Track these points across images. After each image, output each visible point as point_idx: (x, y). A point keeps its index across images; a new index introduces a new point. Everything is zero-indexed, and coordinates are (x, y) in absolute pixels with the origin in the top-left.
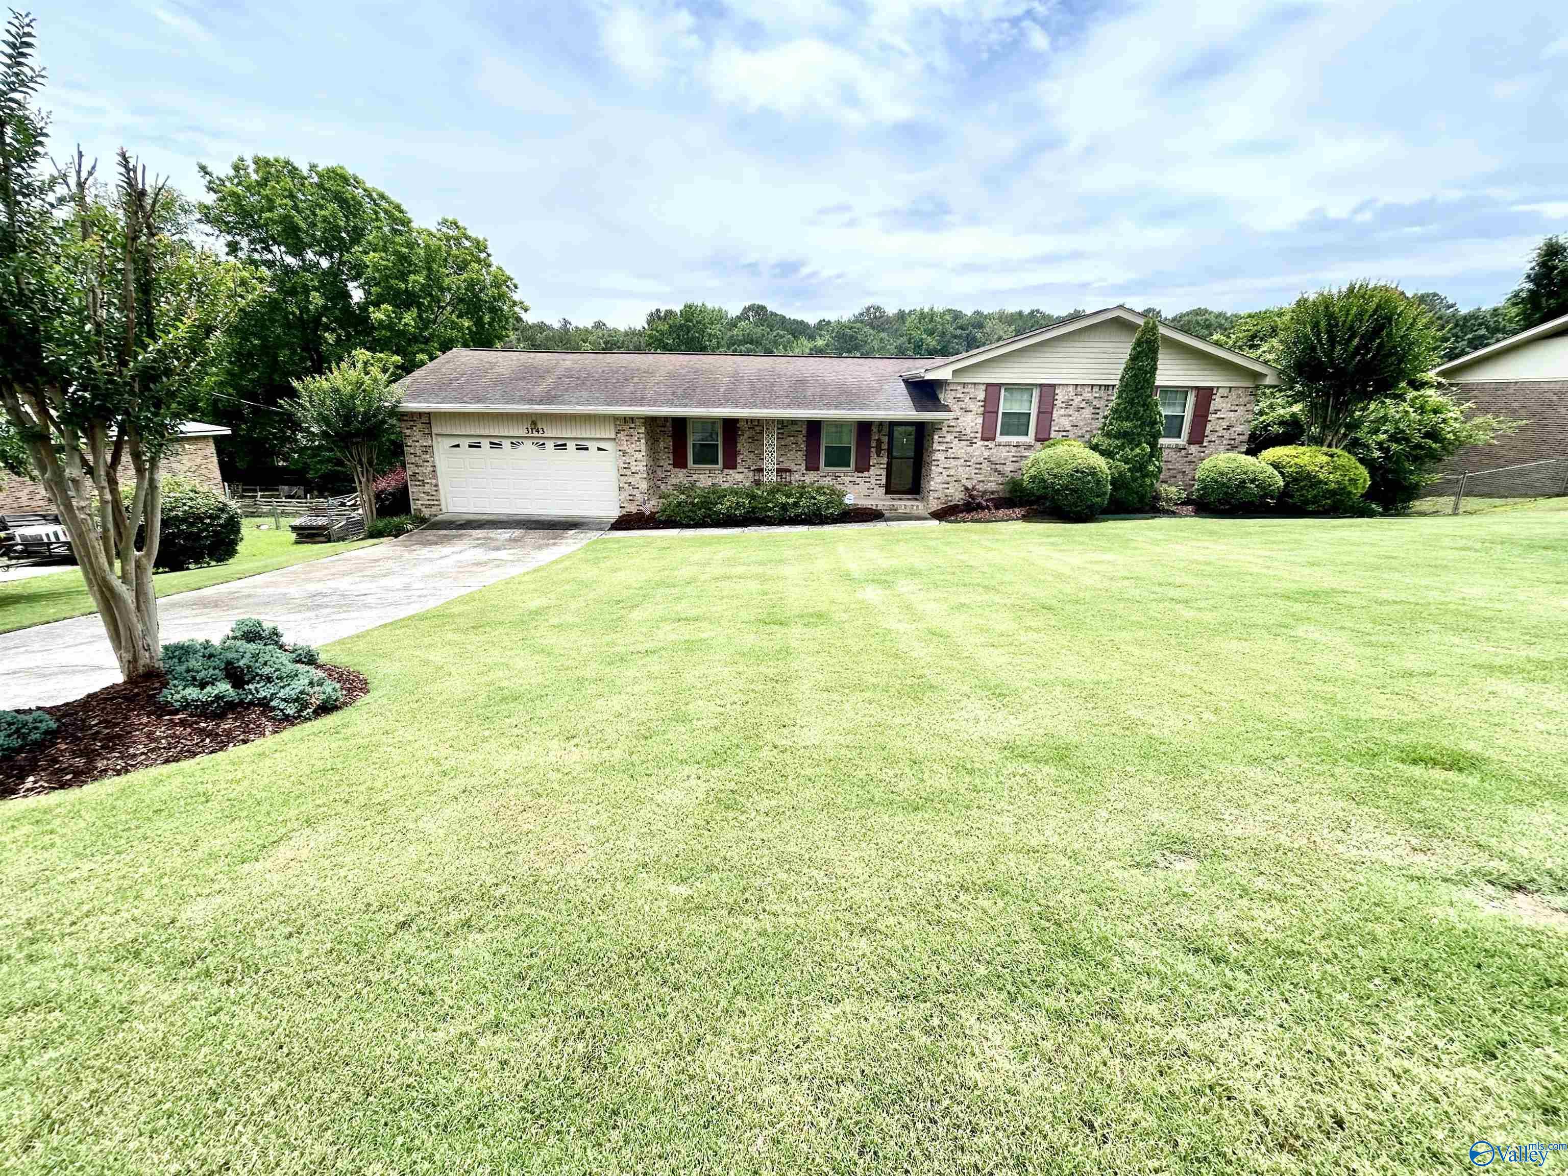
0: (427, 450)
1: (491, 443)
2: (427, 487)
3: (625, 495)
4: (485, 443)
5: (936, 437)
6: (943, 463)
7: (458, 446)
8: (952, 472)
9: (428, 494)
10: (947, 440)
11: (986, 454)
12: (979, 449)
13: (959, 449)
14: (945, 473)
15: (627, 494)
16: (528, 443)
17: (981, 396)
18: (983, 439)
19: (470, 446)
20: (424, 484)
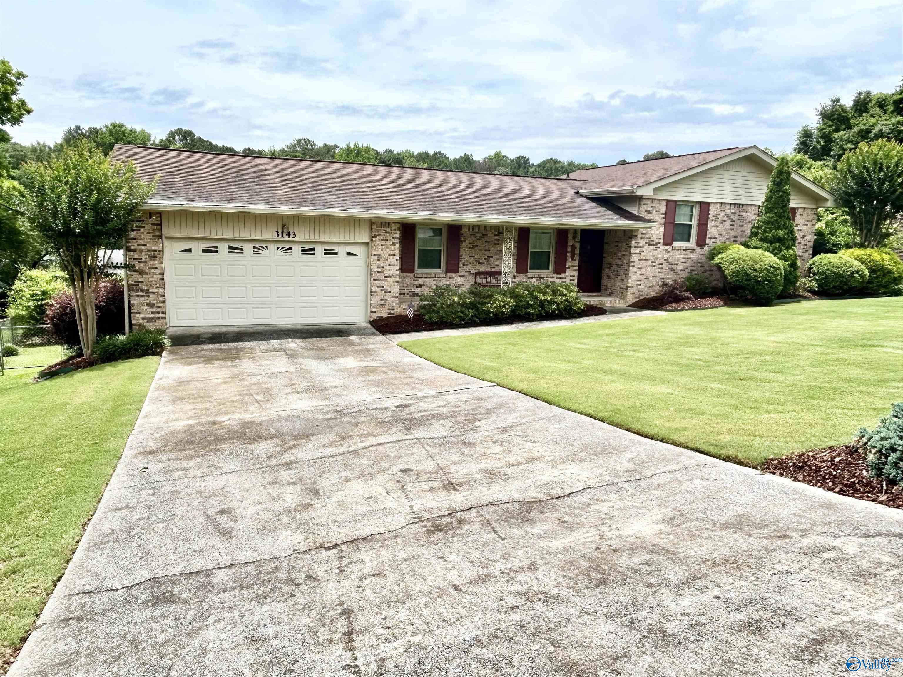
0: (156, 255)
1: (230, 247)
2: (152, 299)
3: (376, 300)
4: (223, 248)
5: (633, 242)
6: (637, 264)
7: (189, 250)
8: (643, 271)
9: (152, 305)
10: (641, 245)
11: (666, 256)
12: (662, 253)
13: (648, 252)
14: (639, 272)
15: (379, 297)
16: (273, 247)
17: (663, 209)
18: (665, 244)
19: (204, 251)
20: (148, 294)
